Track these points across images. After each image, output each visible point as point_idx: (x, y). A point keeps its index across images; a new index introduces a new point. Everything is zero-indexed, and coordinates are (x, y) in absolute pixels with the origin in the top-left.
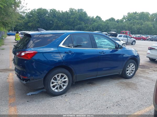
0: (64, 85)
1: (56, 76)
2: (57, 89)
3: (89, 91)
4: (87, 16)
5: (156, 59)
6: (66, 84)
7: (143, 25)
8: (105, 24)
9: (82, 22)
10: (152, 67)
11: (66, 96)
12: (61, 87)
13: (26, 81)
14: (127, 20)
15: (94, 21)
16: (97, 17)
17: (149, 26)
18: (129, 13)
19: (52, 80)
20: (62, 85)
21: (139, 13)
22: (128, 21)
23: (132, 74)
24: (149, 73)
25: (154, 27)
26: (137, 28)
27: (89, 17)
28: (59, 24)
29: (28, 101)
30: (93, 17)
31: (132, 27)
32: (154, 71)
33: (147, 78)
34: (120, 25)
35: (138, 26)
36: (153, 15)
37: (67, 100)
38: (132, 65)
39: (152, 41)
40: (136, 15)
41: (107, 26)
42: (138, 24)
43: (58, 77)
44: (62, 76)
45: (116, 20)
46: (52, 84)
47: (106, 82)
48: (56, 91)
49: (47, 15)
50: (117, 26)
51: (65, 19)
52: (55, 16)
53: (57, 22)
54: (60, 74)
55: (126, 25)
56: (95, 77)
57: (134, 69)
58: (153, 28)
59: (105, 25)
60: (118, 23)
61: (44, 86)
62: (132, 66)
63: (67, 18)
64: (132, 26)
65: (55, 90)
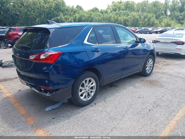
0: (91, 92)
1: (84, 82)
2: (85, 97)
3: (117, 94)
4: (65, 6)
5: (159, 53)
6: (94, 90)
7: (129, 17)
8: (88, 15)
9: (61, 13)
10: (160, 62)
11: (95, 104)
12: (89, 95)
13: (50, 93)
14: (111, 10)
15: (75, 12)
16: (78, 6)
17: (136, 17)
18: (113, 2)
19: (81, 88)
20: (89, 92)
21: (124, 2)
22: (114, 12)
23: (150, 71)
24: (162, 68)
25: (140, 18)
26: (123, 20)
27: (68, 7)
28: (30, 15)
29: (53, 119)
30: (73, 7)
31: (119, 19)
32: (165, 65)
33: (163, 73)
34: (105, 16)
35: (125, 17)
36: (138, 5)
37: (100, 109)
38: (151, 60)
39: (141, 33)
40: (121, 4)
41: (90, 18)
42: (124, 14)
43: (86, 83)
44: (90, 81)
45: (100, 10)
46: (80, 92)
47: (128, 82)
48: (85, 100)
49: (11, 4)
50: (102, 17)
51: (38, 9)
52: (23, 5)
53: (27, 12)
54: (88, 79)
55: (111, 16)
56: (120, 78)
57: (152, 65)
58: (139, 20)
59: (88, 17)
60: (102, 14)
61: (71, 96)
62: (150, 62)
63: (40, 7)
64: (118, 17)
65: (83, 99)
